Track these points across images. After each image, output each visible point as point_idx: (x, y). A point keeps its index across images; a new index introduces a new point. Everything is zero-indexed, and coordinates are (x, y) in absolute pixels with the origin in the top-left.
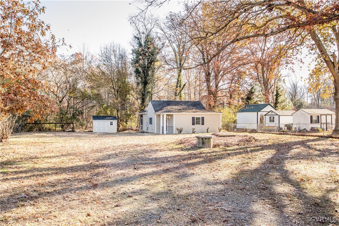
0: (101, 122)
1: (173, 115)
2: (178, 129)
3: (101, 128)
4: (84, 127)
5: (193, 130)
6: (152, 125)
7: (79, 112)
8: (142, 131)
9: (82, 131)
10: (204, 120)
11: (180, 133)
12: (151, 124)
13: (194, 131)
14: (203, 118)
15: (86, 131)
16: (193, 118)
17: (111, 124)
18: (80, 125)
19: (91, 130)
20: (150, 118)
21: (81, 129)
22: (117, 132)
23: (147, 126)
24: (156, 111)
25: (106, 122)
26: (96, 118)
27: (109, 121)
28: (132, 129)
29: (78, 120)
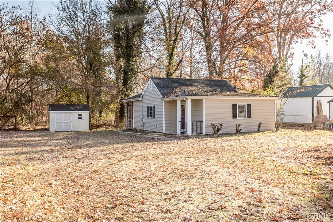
0: (63, 114)
1: (202, 100)
2: (213, 126)
3: (64, 124)
4: (34, 122)
5: (238, 127)
6: (154, 119)
7: (26, 99)
8: (130, 128)
9: (31, 129)
10: (250, 110)
11: (218, 132)
12: (151, 116)
13: (240, 129)
14: (249, 106)
15: (37, 128)
16: (234, 107)
17: (80, 118)
18: (27, 119)
19: (46, 127)
20: (151, 108)
21: (29, 125)
22: (88, 130)
23: (144, 120)
24: (164, 95)
25: (71, 114)
26: (55, 107)
27: (76, 114)
28: (110, 125)
29: (24, 112)
